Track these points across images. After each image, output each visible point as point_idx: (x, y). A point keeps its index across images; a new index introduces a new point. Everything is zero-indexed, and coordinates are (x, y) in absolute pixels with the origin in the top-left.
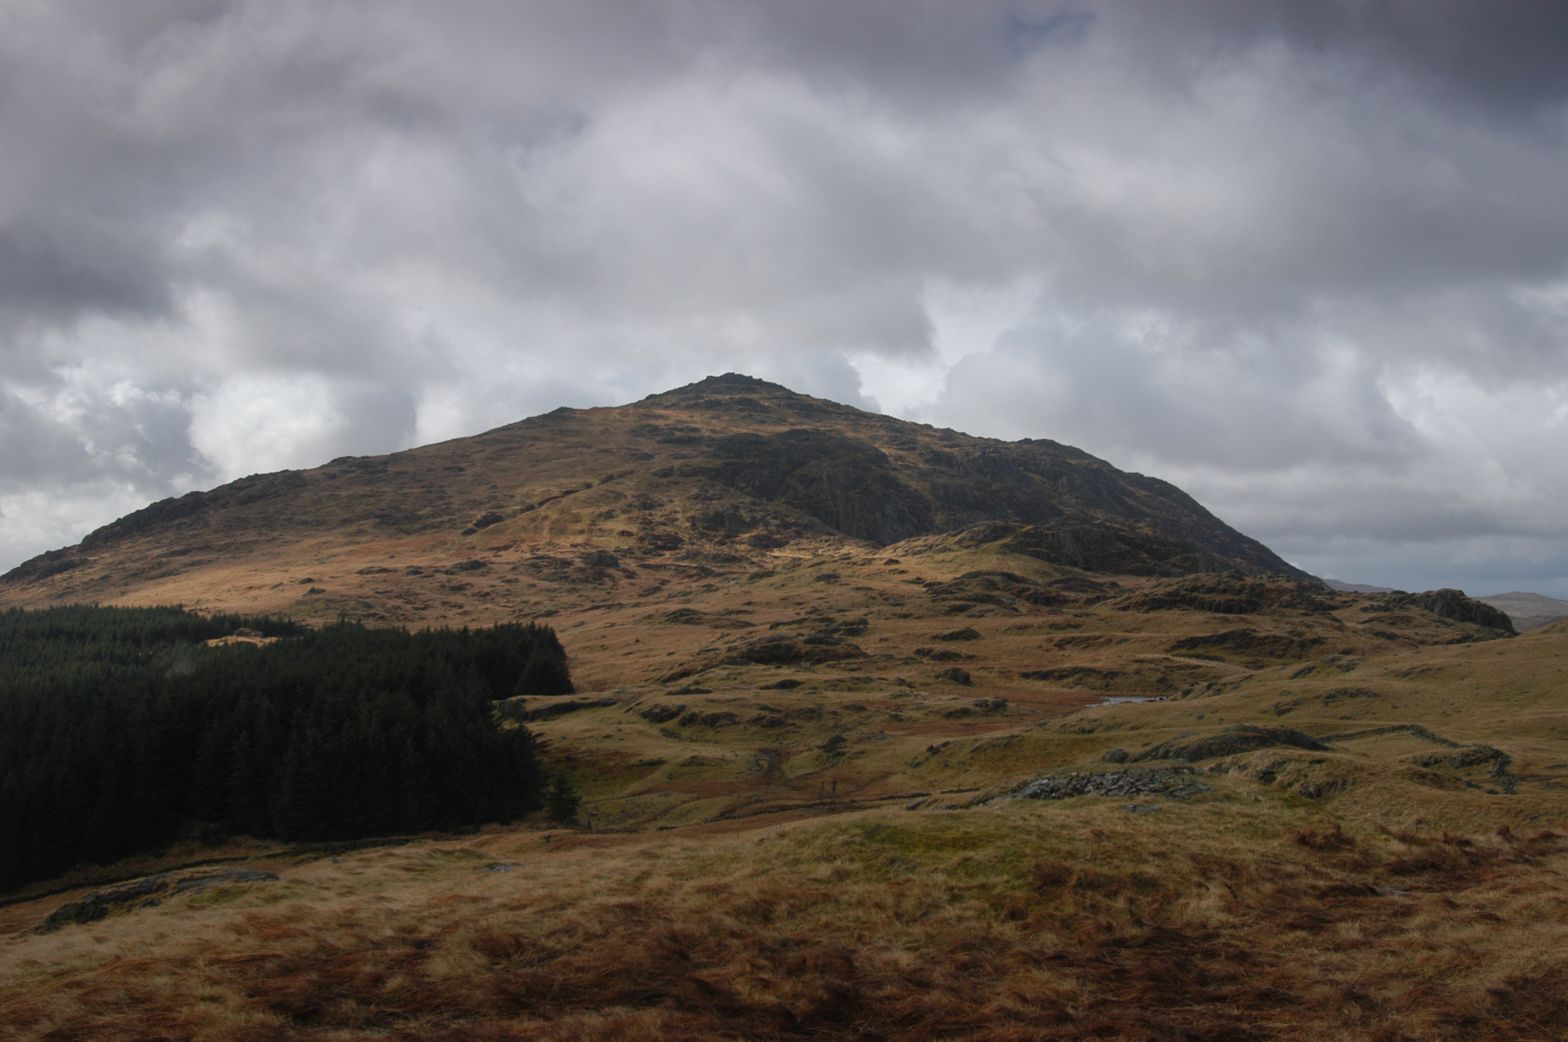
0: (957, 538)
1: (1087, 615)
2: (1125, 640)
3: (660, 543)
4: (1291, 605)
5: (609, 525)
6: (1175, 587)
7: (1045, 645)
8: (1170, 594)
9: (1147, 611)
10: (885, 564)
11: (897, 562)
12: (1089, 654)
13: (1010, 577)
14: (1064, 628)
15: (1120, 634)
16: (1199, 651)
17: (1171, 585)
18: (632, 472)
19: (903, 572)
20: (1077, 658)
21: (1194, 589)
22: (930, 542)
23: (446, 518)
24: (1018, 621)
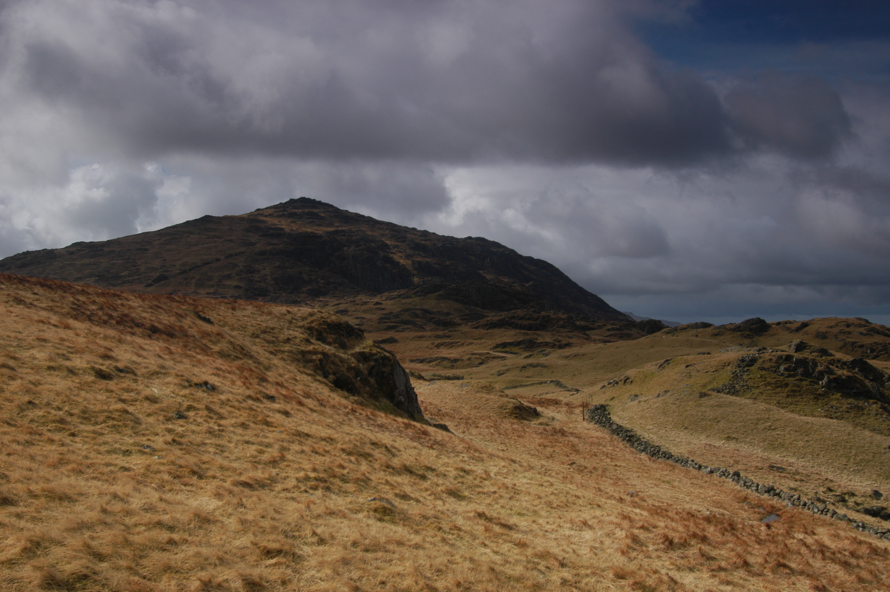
0: (414, 291)
1: (455, 331)
2: (471, 344)
3: (257, 292)
4: (563, 327)
5: (228, 282)
6: (503, 317)
7: (430, 346)
8: (500, 320)
9: (488, 329)
10: (375, 304)
11: (381, 304)
12: (451, 351)
13: (426, 311)
14: (442, 338)
15: (470, 341)
16: (507, 349)
17: (501, 315)
18: (243, 253)
19: (383, 309)
20: (445, 352)
21: (513, 318)
22: (401, 293)
23: (136, 277)
24: (420, 334)
